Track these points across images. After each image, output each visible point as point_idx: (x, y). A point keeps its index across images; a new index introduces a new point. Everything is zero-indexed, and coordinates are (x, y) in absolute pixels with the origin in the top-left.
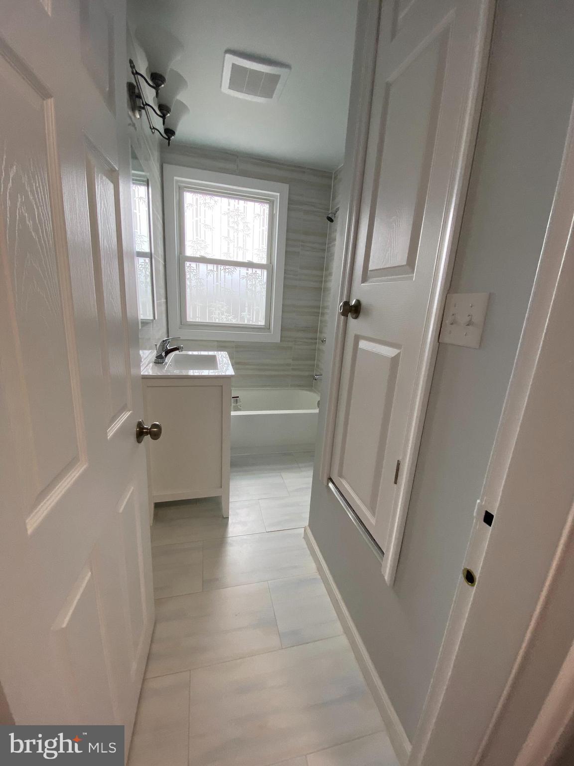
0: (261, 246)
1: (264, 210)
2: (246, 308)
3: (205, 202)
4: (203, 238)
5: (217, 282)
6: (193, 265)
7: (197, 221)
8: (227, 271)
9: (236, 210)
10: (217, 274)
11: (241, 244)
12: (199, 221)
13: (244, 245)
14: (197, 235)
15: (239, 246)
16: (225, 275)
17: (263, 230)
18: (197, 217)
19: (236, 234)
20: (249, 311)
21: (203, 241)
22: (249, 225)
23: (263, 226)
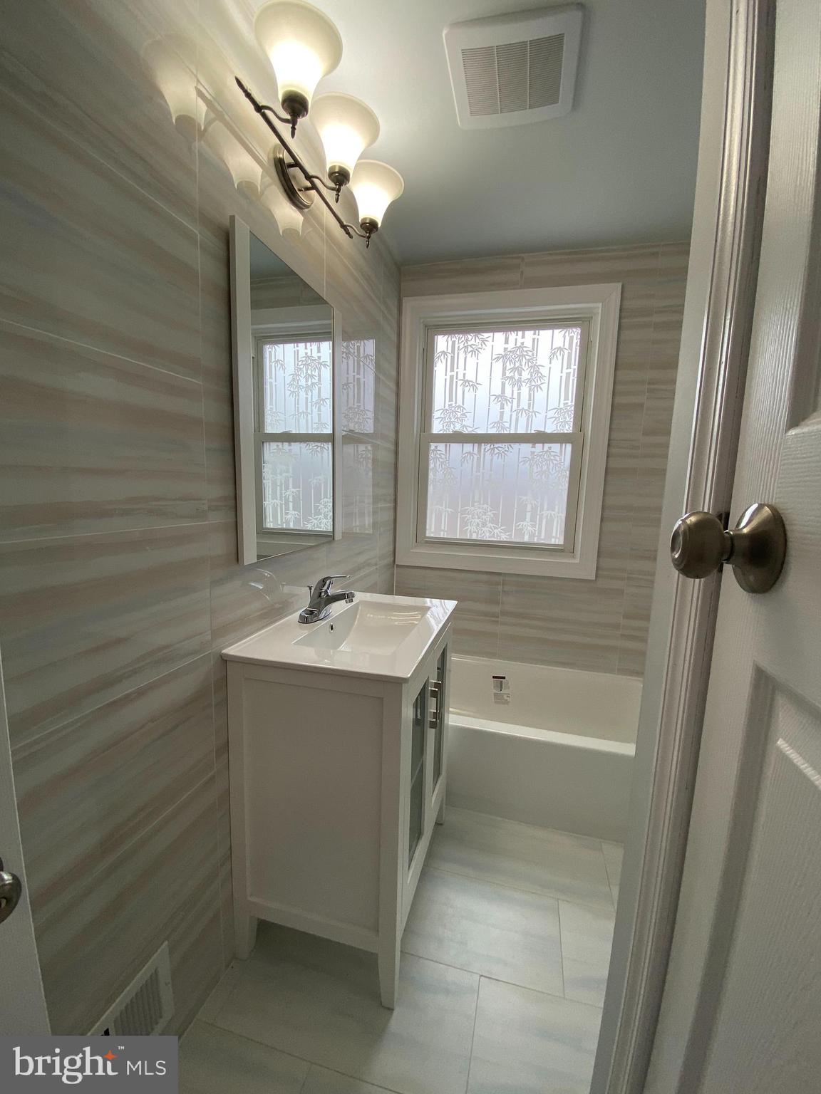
0: (562, 402)
1: (571, 338)
2: (528, 515)
3: (466, 345)
4: (460, 403)
5: (478, 470)
6: (441, 446)
7: (452, 377)
8: (496, 451)
9: (519, 348)
10: (479, 459)
11: (524, 405)
12: (455, 377)
13: (529, 404)
14: (451, 400)
15: (520, 408)
16: (492, 460)
17: (568, 374)
18: (452, 370)
19: (516, 388)
20: (533, 519)
21: (459, 407)
22: (541, 370)
23: (569, 367)
